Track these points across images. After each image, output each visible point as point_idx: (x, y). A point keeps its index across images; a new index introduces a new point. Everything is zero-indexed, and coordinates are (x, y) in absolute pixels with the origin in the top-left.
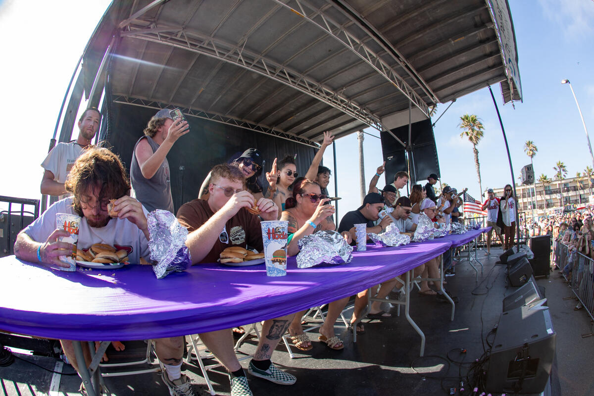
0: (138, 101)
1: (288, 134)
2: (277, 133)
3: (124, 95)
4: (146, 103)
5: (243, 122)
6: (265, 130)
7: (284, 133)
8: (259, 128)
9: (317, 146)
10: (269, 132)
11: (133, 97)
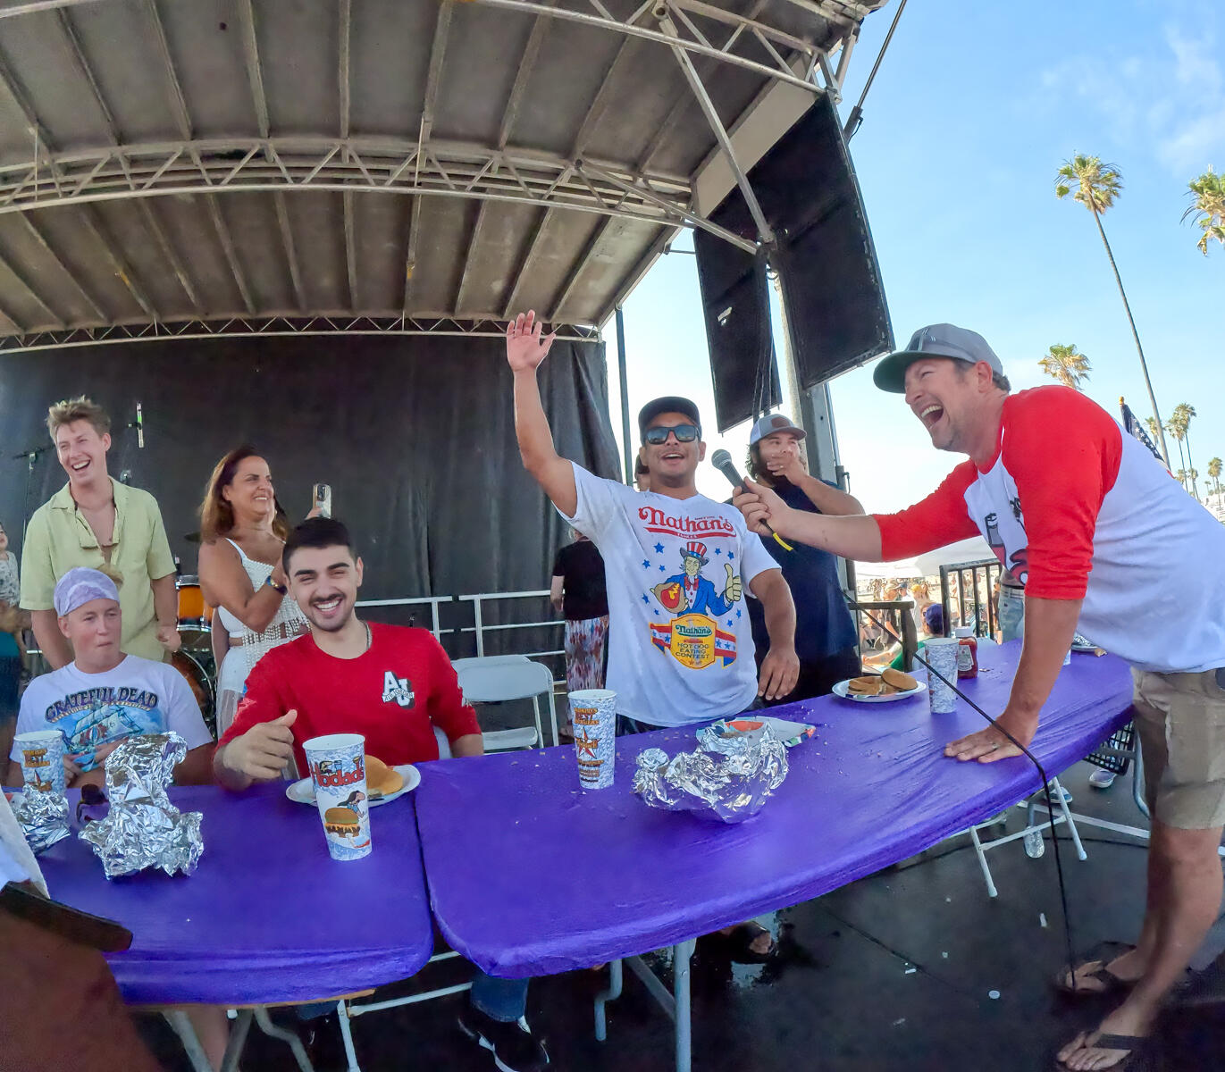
0: (45, 339)
1: (468, 317)
2: (426, 324)
3: (15, 333)
4: (60, 336)
5: (310, 319)
6: (384, 323)
7: (452, 318)
8: (364, 324)
9: (585, 333)
10: (398, 327)
11: (33, 331)
